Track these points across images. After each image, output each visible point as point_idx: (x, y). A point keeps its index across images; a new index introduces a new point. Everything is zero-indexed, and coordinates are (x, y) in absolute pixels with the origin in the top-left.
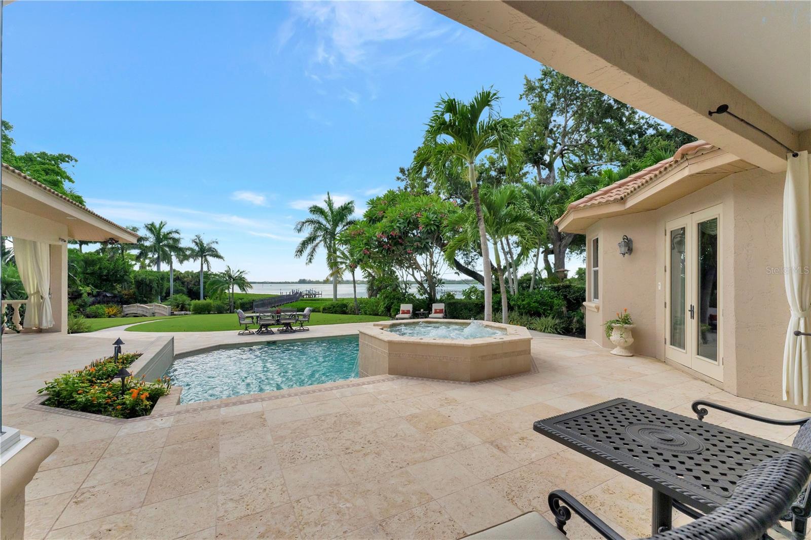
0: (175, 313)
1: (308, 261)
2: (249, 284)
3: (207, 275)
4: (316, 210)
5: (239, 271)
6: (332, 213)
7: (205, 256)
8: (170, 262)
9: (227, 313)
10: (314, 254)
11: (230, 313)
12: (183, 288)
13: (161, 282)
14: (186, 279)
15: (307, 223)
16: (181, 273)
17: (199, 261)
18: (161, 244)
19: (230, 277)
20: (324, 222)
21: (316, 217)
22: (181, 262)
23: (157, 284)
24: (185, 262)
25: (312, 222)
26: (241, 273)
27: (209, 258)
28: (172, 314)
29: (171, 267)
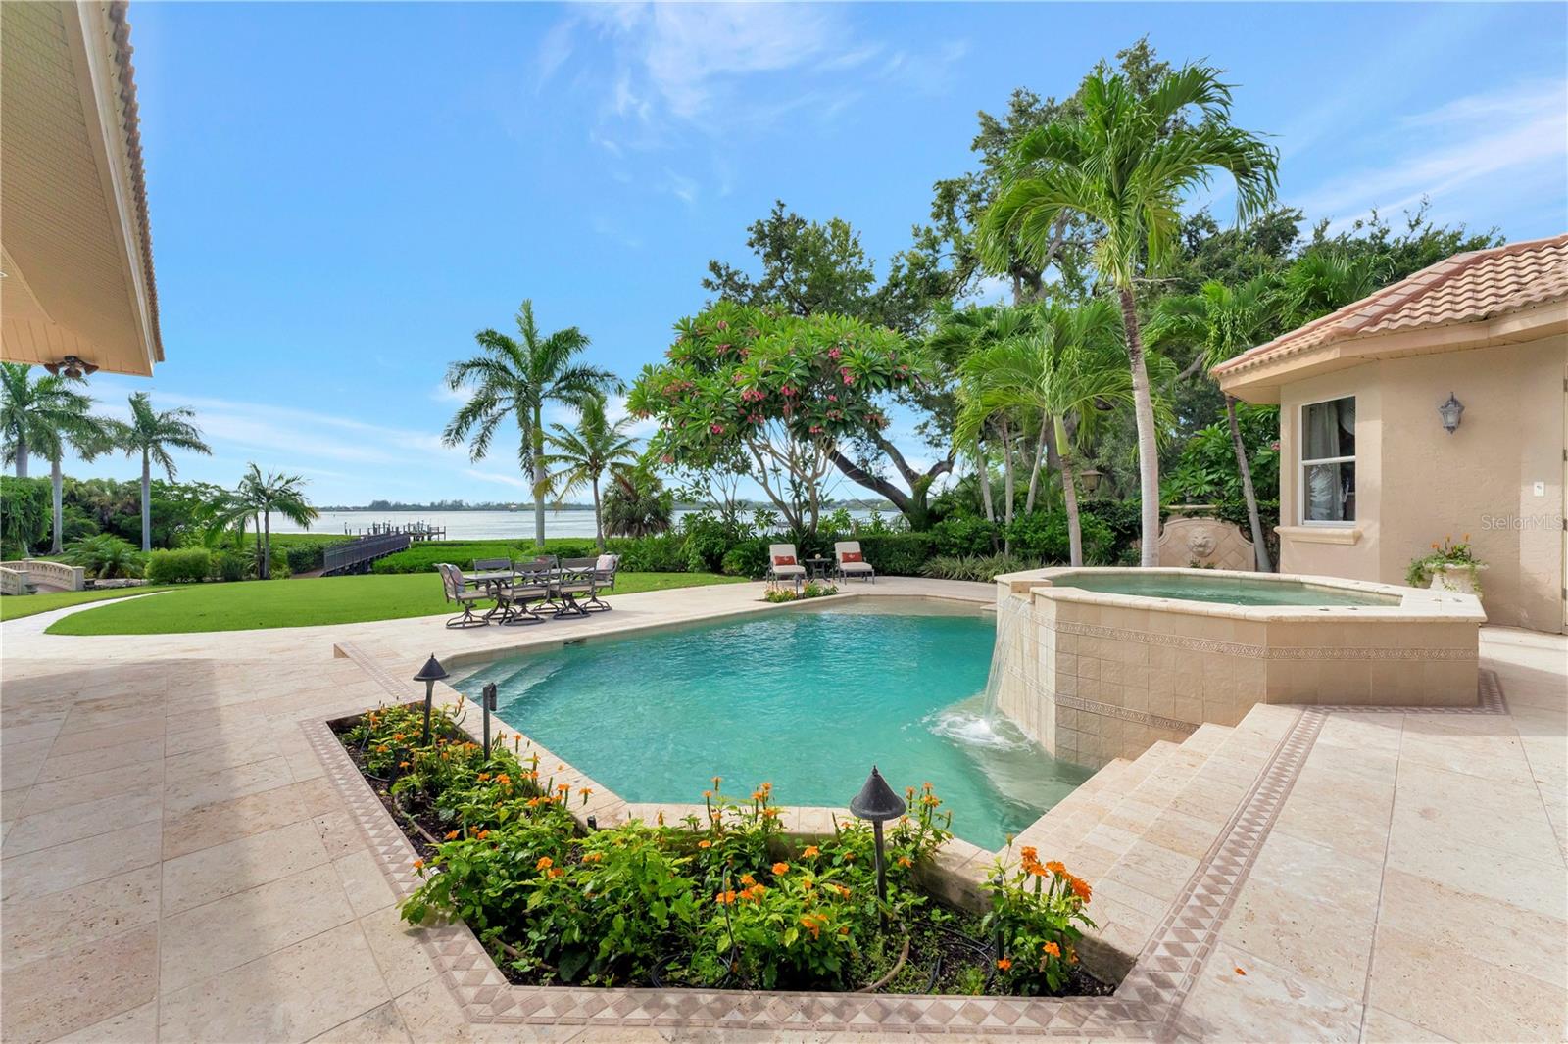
0: (98, 582)
1: (474, 454)
2: (313, 512)
3: (159, 490)
4: (490, 339)
5: (281, 477)
6: (533, 350)
7: (155, 442)
8: (55, 457)
9: (250, 579)
10: (486, 439)
11: (262, 577)
12: (88, 521)
13: (35, 504)
14: (95, 499)
15: (476, 369)
16: (81, 484)
17: (138, 455)
18: (28, 408)
19: (259, 491)
20: (510, 364)
21: (494, 355)
22: (88, 455)
23: (23, 509)
24: (101, 456)
25: (487, 365)
26: (288, 482)
27: (168, 448)
28: (88, 586)
29: (56, 469)
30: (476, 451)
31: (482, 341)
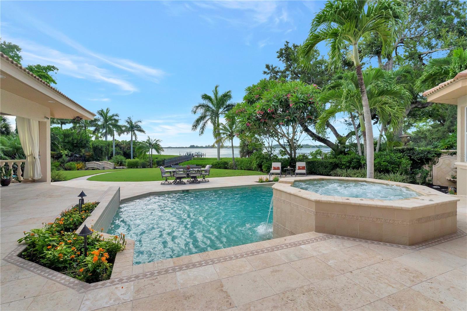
0: (117, 167)
1: (200, 133)
2: (162, 149)
3: (135, 143)
4: (206, 97)
5: (155, 140)
6: (217, 99)
7: (134, 130)
8: (112, 135)
9: (148, 168)
10: (204, 128)
11: (150, 167)
12: (120, 151)
13: (108, 147)
14: (122, 146)
15: (200, 107)
16: (119, 142)
17: (130, 134)
18: (108, 123)
19: (150, 144)
20: (210, 105)
21: (206, 102)
22: (119, 135)
23: (105, 148)
24: (122, 135)
25: (203, 106)
26: (157, 141)
27: (136, 132)
28: (115, 168)
29: (114, 138)
30: (201, 132)
31: (203, 98)
